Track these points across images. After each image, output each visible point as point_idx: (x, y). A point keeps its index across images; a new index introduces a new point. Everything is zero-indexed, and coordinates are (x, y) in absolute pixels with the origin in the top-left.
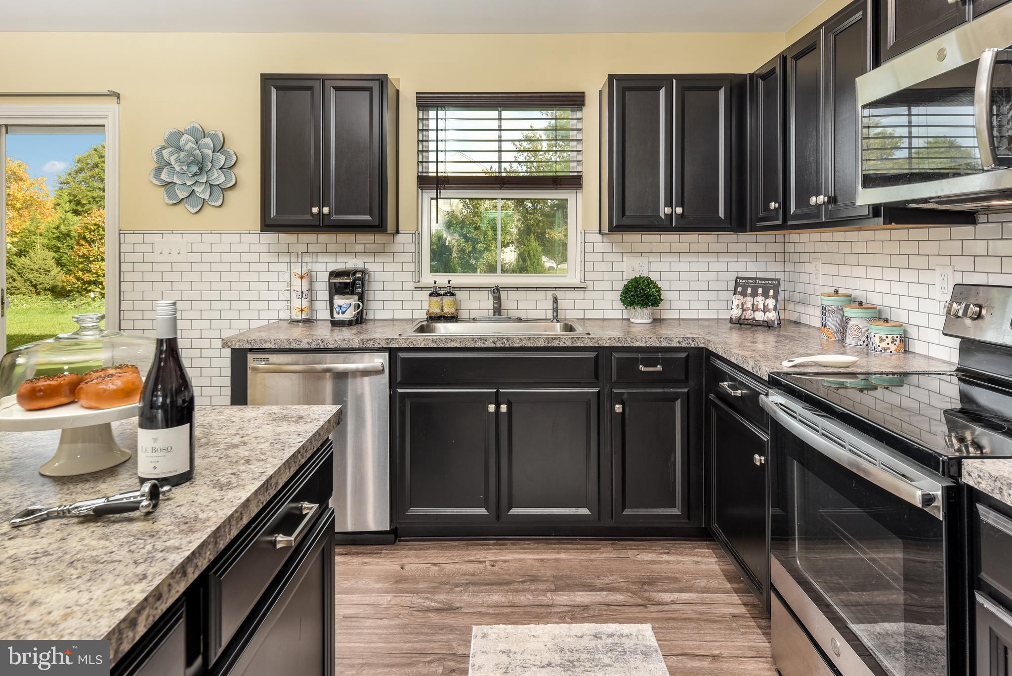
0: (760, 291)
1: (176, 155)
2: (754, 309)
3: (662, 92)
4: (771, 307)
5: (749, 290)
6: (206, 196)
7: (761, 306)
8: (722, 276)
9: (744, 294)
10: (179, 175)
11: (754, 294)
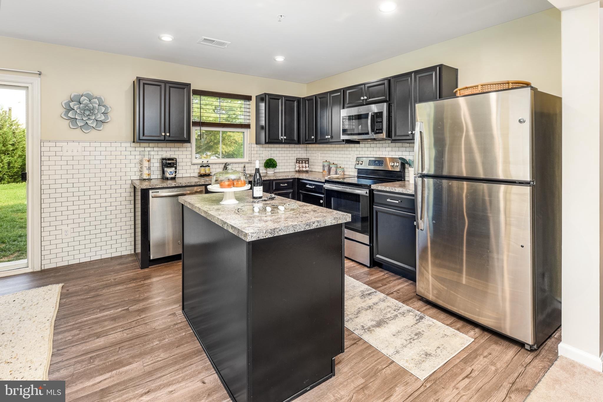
0: (304, 162)
1: (78, 106)
2: (303, 167)
3: (280, 100)
4: (307, 166)
5: (301, 162)
6: (94, 125)
7: (304, 166)
8: (291, 158)
9: (299, 163)
10: (79, 115)
11: (302, 163)
